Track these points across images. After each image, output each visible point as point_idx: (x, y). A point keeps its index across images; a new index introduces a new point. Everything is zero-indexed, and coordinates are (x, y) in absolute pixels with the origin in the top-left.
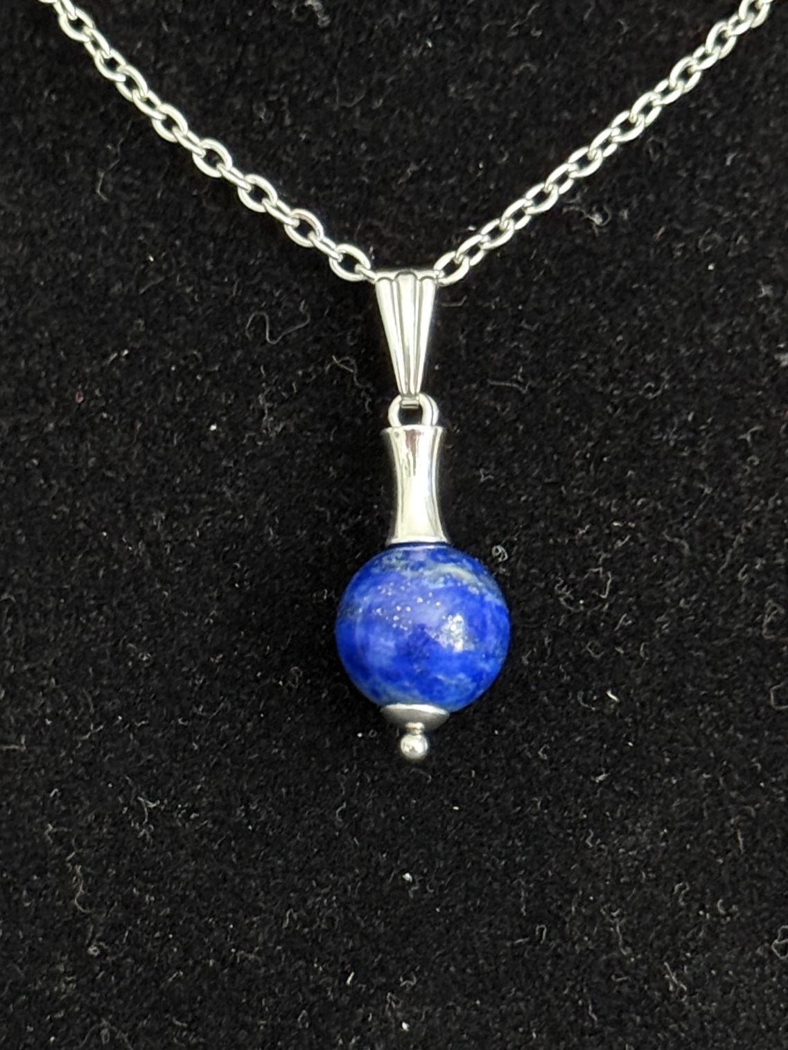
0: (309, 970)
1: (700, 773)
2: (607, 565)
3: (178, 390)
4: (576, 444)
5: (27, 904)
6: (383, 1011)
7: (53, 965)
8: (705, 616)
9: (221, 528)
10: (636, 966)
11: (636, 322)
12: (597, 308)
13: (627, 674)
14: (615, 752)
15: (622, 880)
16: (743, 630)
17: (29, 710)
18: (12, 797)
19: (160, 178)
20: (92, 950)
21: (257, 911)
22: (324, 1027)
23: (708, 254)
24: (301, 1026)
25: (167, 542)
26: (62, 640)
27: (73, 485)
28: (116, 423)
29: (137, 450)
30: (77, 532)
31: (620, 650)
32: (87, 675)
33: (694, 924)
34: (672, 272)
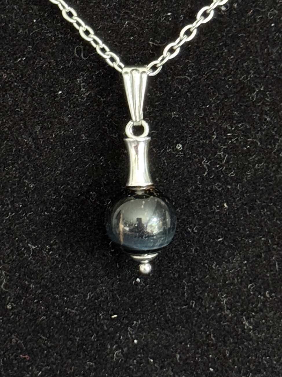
1: (261, 238)
2: (225, 151)
4: (213, 101)
6: (127, 335)
8: (266, 172)
9: (63, 133)
10: (231, 318)
11: (239, 50)
13: (232, 197)
14: (226, 229)
15: (227, 282)
20: (9, 307)
21: (77, 293)
22: (103, 340)
23: (271, 20)
24: (93, 340)
25: (42, 138)
28: (20, 87)
29: (28, 100)
30: (4, 132)
31: (230, 187)
32: (8, 192)
33: (256, 301)
34: (256, 28)
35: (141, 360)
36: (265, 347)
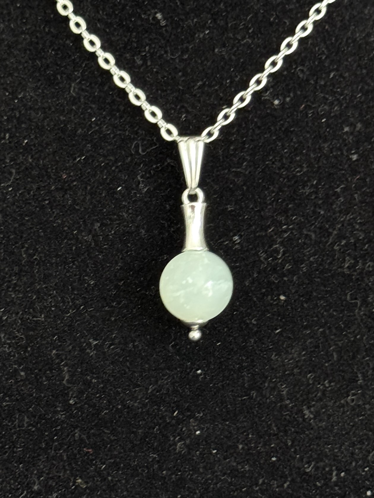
0: (159, 410)
1: (319, 329)
2: (282, 243)
3: (105, 173)
4: (268, 194)
5: (45, 383)
6: (189, 426)
7: (55, 408)
8: (321, 265)
9: (123, 230)
10: (292, 408)
11: (292, 144)
12: (277, 138)
13: (289, 289)
14: (284, 320)
15: (286, 373)
16: (336, 270)
17: (45, 304)
18: (39, 340)
19: (96, 87)
20: (71, 402)
21: (138, 386)
22: (165, 433)
23: (322, 115)
24: (156, 433)
25: (101, 235)
26: (58, 275)
27: (62, 212)
28: (80, 186)
29: (88, 198)
30: (64, 231)
31: (285, 279)
32: (68, 289)
33: (316, 391)
34: (307, 122)
35: (204, 451)
36: (326, 436)
